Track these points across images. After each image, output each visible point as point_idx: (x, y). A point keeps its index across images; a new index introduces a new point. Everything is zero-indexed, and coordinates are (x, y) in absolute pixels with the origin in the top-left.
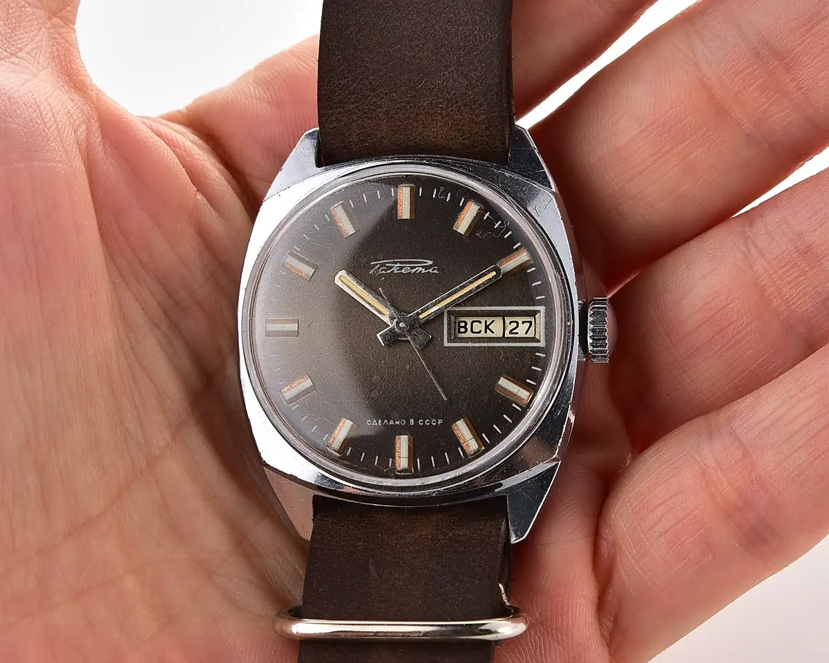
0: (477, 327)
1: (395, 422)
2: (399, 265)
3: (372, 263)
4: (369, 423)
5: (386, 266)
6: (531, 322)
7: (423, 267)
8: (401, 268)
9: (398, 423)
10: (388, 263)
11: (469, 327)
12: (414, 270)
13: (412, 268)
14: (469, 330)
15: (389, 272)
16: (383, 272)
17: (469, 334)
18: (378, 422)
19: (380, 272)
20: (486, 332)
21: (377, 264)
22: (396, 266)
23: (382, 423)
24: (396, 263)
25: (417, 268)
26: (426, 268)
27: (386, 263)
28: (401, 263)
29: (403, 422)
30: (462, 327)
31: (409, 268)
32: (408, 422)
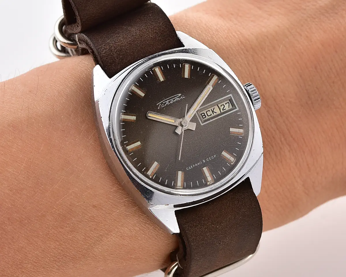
0: (209, 113)
1: (197, 164)
2: (168, 101)
3: (157, 104)
4: (187, 169)
5: (164, 103)
6: (228, 103)
7: (178, 98)
8: (170, 102)
9: (199, 164)
10: (164, 102)
11: (206, 114)
12: (175, 100)
13: (174, 100)
14: (206, 115)
15: (165, 105)
16: (163, 106)
17: (207, 117)
18: (190, 167)
19: (162, 107)
20: (213, 114)
21: (159, 104)
22: (167, 101)
23: (193, 167)
24: (167, 100)
25: (176, 99)
26: (180, 97)
27: (162, 102)
28: (168, 100)
29: (201, 163)
30: (203, 116)
31: (173, 100)
32: (202, 162)
